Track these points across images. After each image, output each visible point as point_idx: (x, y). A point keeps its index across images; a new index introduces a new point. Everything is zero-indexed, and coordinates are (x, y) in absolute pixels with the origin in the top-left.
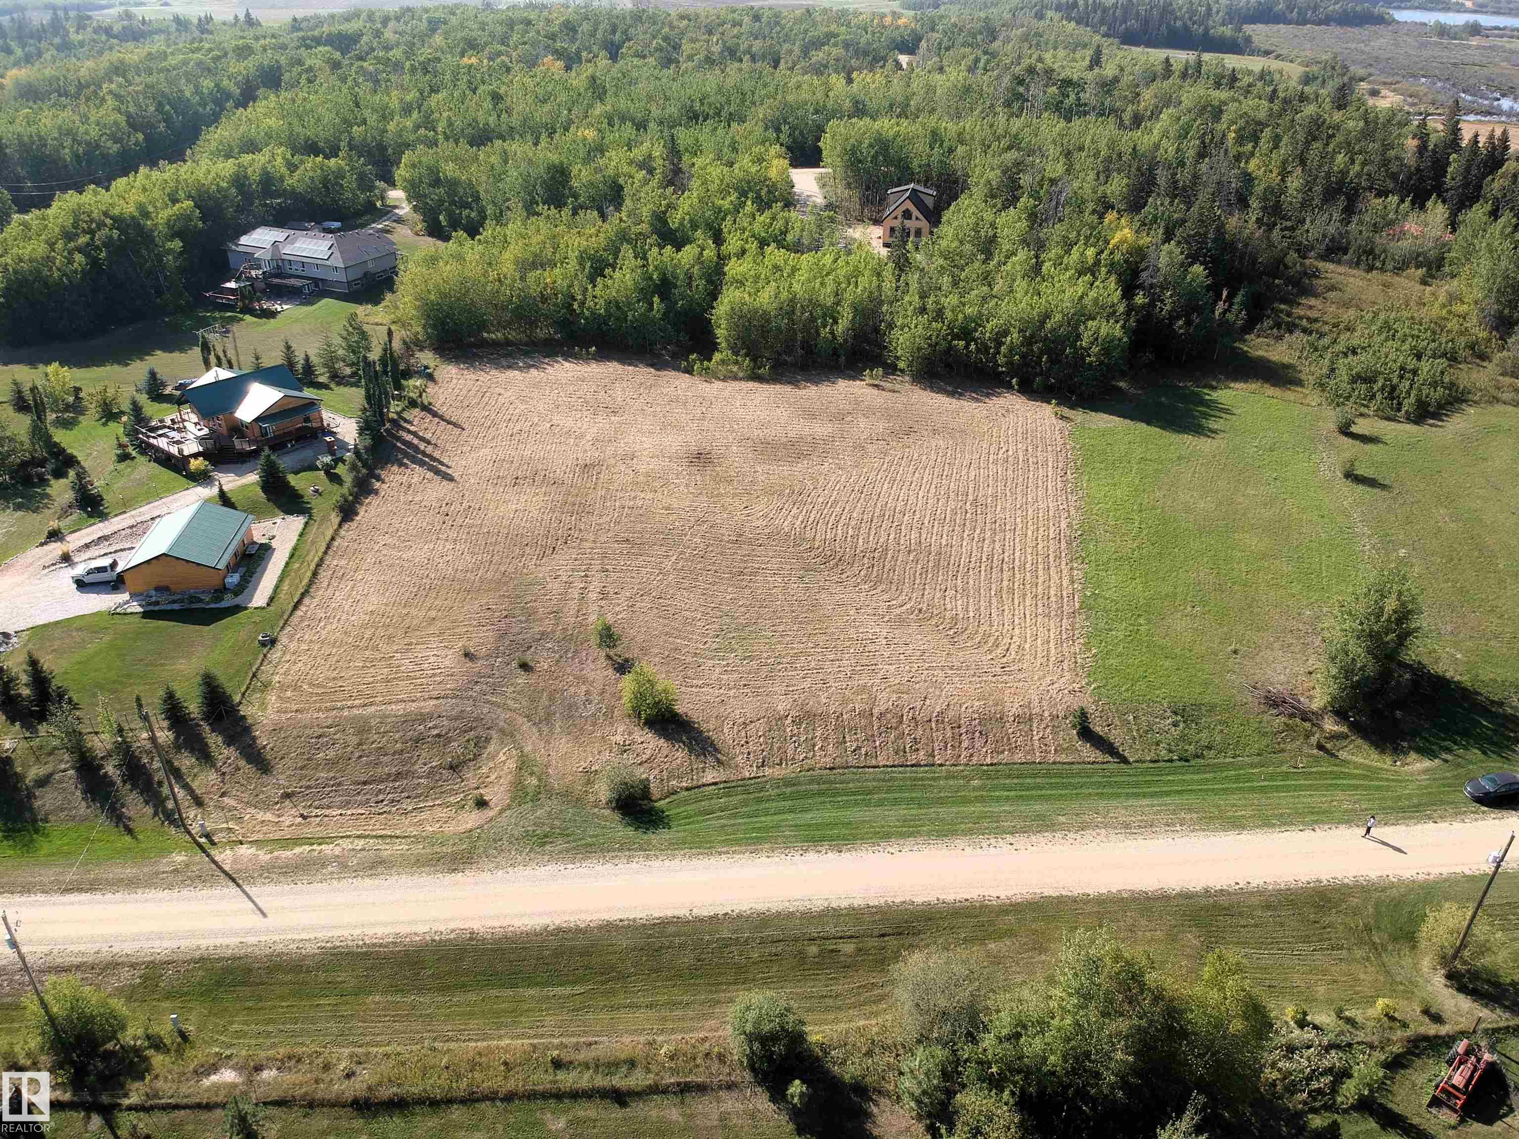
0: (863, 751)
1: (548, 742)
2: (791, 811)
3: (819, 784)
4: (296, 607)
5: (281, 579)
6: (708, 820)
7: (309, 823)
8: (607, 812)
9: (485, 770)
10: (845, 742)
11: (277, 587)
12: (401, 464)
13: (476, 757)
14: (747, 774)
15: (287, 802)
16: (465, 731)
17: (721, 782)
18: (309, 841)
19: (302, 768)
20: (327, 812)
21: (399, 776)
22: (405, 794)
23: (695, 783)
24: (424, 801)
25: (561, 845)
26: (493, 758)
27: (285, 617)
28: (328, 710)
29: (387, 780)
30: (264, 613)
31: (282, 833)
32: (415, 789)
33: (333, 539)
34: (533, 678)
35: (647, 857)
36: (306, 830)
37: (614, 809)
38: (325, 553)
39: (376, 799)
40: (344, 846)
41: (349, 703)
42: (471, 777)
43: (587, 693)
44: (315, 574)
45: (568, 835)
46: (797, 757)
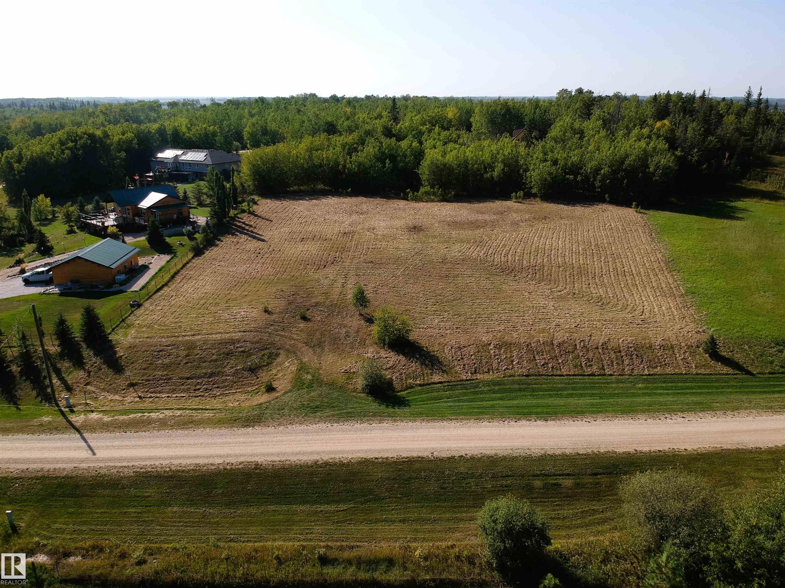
0: (550, 365)
1: (320, 356)
2: (501, 399)
3: (519, 384)
4: (158, 290)
5: (151, 280)
6: (439, 402)
7: (145, 401)
8: (363, 395)
9: (274, 371)
10: (536, 360)
11: (148, 283)
12: (233, 234)
13: (268, 364)
14: (465, 378)
15: (131, 389)
16: (262, 350)
17: (445, 382)
18: (142, 411)
19: (144, 369)
20: (158, 395)
21: (212, 375)
22: (216, 386)
23: (426, 382)
24: (228, 390)
25: (329, 412)
26: (281, 365)
27: (150, 295)
28: (168, 337)
29: (204, 377)
30: (137, 294)
31: (124, 406)
32: (223, 382)
33: (187, 263)
34: (310, 324)
35: (395, 421)
36: (141, 405)
37: (367, 393)
38: (182, 268)
39: (194, 388)
40: (167, 414)
41: (183, 334)
42: (264, 376)
43: (347, 332)
44: (173, 277)
45: (333, 407)
46: (500, 368)
